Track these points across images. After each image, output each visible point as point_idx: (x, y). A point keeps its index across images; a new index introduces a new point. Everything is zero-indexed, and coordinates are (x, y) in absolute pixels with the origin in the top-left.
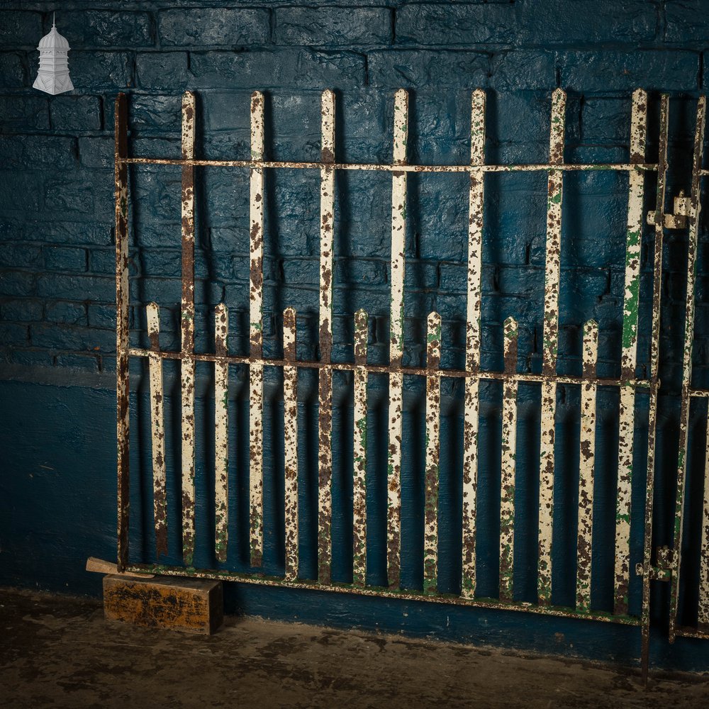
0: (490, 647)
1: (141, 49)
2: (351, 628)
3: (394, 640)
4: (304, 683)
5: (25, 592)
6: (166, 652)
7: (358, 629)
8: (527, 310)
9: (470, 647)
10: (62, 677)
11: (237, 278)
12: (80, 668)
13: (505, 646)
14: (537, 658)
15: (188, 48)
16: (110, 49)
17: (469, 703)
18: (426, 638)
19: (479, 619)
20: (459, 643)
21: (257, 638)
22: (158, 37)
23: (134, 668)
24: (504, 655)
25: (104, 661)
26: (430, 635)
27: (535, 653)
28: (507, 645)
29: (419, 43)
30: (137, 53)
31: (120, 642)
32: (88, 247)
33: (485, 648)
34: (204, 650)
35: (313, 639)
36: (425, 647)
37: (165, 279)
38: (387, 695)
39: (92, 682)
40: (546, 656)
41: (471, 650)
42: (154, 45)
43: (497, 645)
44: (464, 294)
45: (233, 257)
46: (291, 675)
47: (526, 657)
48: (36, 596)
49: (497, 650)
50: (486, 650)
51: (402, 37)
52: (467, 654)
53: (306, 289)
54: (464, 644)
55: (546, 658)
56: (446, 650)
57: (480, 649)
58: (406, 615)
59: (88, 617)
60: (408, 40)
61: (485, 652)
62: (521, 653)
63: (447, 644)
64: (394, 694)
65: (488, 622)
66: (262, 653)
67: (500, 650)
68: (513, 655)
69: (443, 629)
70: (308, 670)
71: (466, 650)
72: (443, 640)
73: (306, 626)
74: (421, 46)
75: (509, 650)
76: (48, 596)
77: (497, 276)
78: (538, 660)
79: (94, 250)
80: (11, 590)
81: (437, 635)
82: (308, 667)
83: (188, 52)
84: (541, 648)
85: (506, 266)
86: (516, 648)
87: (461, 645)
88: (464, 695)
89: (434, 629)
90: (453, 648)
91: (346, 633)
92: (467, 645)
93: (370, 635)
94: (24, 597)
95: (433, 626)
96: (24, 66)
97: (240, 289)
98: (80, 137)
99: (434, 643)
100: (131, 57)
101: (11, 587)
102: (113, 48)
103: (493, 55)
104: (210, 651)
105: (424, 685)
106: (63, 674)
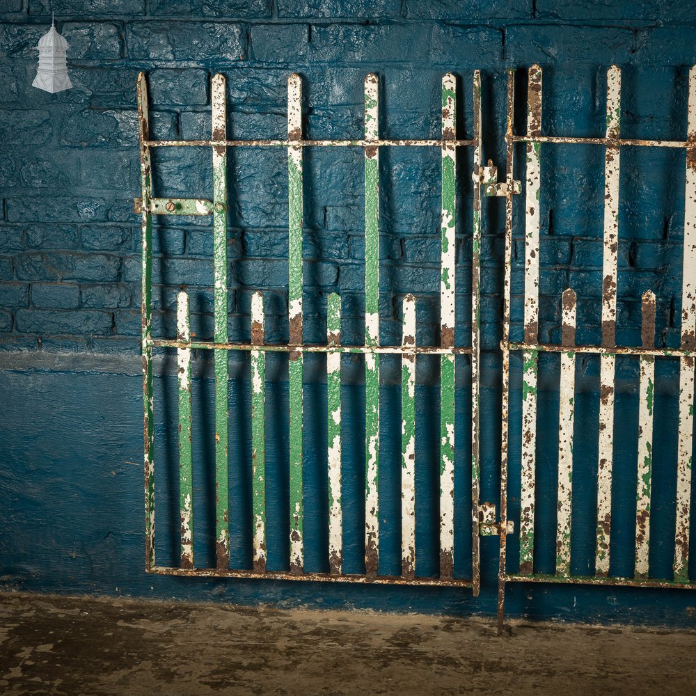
0: (619, 625)
1: (257, 20)
2: (470, 615)
3: (519, 625)
4: (454, 668)
5: (104, 599)
6: (292, 648)
7: (479, 615)
8: (663, 285)
9: (598, 626)
10: (201, 676)
11: (354, 258)
12: (215, 667)
13: (634, 624)
14: (668, 633)
15: (309, 21)
16: (221, 20)
17: (629, 676)
18: (551, 621)
19: (608, 598)
20: (587, 623)
21: (377, 630)
22: (276, 9)
23: (269, 663)
24: (635, 632)
25: (234, 660)
26: (555, 617)
27: (665, 628)
28: (637, 622)
29: (560, 18)
30: (252, 25)
31: (238, 641)
32: (185, 228)
33: (614, 627)
34: (331, 643)
35: (436, 628)
36: (552, 629)
37: (273, 260)
38: (543, 674)
39: (235, 679)
40: (677, 630)
41: (600, 630)
42: (271, 17)
43: (626, 623)
44: (599, 270)
45: (349, 236)
46: (436, 661)
47: (658, 633)
48: (117, 602)
49: (626, 627)
50: (615, 628)
51: (543, 12)
52: (598, 633)
53: (430, 268)
54: (591, 623)
55: (677, 633)
56: (576, 630)
57: (609, 628)
58: (531, 598)
59: (188, 619)
60: (548, 15)
61: (614, 630)
62: (651, 629)
63: (574, 625)
64: (551, 674)
65: (616, 601)
66: (392, 643)
67: (629, 627)
68: (643, 631)
69: (569, 611)
70: (451, 655)
71: (594, 629)
72: (569, 621)
73: (421, 616)
74: (561, 22)
75: (639, 627)
76: (130, 601)
77: (632, 251)
78: (671, 635)
79: (193, 231)
80: (86, 597)
81: (563, 617)
82: (448, 654)
83: (310, 25)
84: (672, 623)
85: (643, 241)
86: (646, 625)
87: (588, 625)
88: (620, 670)
89: (560, 611)
90: (581, 629)
91: (466, 620)
92: (595, 624)
93: (491, 621)
94: (103, 603)
95: (559, 607)
96: (121, 37)
97: (357, 269)
98: (182, 112)
99: (560, 626)
100: (244, 28)
101: (85, 594)
102: (224, 19)
103: (636, 31)
104: (337, 644)
105: (574, 663)
106: (200, 673)
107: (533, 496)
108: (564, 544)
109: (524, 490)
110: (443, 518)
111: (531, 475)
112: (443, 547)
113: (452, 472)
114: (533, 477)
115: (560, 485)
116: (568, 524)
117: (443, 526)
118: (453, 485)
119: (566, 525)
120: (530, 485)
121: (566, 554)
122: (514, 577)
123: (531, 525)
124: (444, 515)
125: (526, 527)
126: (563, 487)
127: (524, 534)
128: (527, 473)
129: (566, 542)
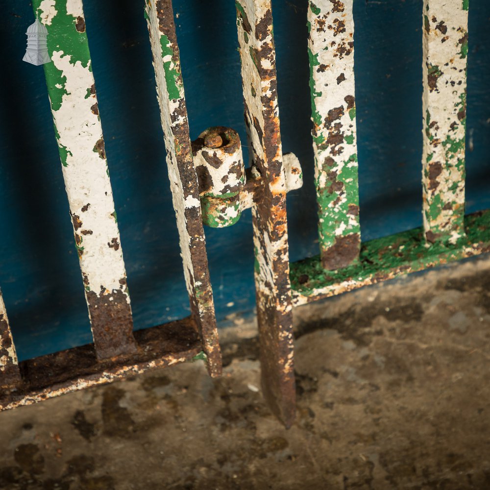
107: (350, 76)
108: (449, 166)
109: (322, 68)
110: (83, 217)
111: (341, 24)
112: (94, 286)
113: (90, 92)
114: (350, 26)
115: (433, 25)
116: (460, 116)
117: (86, 238)
118: (98, 126)
119: (455, 119)
120: (341, 50)
121: (454, 188)
122: (316, 292)
123: (350, 149)
124: (85, 209)
125: (336, 158)
126: (442, 28)
127: (332, 176)
128: (329, 21)
129: (454, 162)
